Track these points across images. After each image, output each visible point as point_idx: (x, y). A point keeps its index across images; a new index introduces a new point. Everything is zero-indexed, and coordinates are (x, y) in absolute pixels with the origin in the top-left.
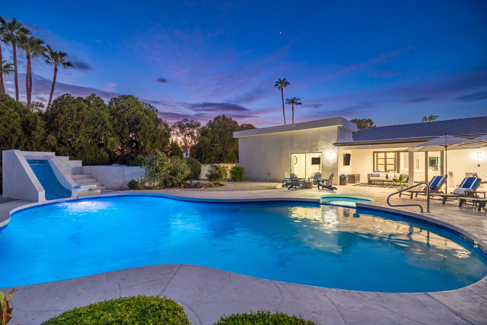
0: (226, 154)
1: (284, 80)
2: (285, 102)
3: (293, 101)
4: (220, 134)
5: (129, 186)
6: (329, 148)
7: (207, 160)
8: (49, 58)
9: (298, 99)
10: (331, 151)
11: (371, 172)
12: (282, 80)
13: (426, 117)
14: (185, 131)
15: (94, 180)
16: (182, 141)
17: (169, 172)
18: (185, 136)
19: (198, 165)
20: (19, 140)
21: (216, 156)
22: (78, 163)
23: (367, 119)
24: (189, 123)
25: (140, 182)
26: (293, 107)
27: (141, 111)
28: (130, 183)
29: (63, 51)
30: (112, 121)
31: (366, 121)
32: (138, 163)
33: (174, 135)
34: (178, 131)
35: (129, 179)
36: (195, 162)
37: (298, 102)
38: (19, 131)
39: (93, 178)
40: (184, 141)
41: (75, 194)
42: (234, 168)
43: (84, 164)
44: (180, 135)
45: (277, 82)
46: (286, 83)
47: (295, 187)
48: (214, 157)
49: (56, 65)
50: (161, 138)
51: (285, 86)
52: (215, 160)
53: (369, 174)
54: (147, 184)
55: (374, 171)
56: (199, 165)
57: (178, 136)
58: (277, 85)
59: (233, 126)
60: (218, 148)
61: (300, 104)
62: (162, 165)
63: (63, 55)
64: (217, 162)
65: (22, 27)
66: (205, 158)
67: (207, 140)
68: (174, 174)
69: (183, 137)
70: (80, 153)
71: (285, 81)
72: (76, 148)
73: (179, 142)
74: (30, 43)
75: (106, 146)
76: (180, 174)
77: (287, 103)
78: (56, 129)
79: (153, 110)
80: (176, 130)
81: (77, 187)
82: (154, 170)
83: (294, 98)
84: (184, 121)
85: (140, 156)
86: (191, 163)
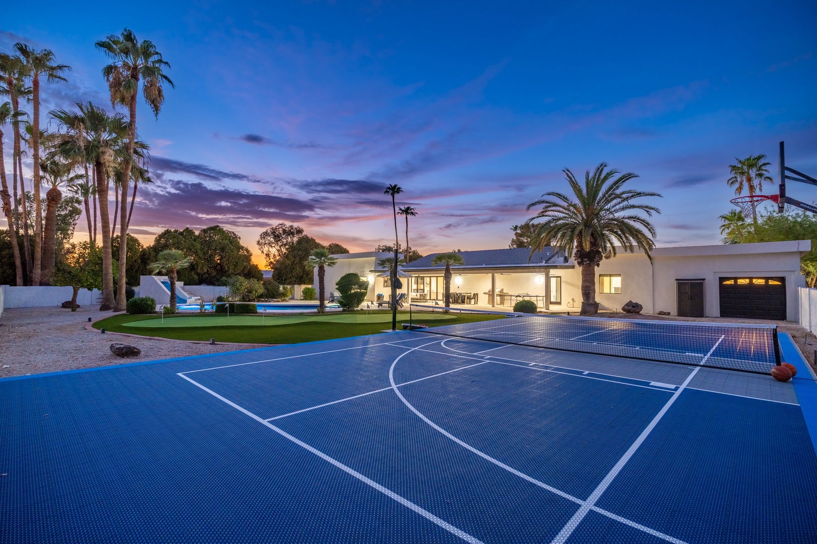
0: (307, 275)
1: (395, 186)
2: (397, 212)
3: (406, 211)
5: (218, 300)
7: (288, 281)
9: (413, 209)
10: (371, 276)
14: (280, 240)
16: (277, 253)
17: (246, 290)
21: (297, 278)
22: (181, 284)
24: (286, 229)
25: (225, 297)
26: (407, 218)
27: (226, 239)
28: (219, 298)
30: (202, 249)
32: (224, 284)
33: (266, 246)
34: (272, 239)
35: (217, 296)
40: (279, 254)
41: (189, 301)
42: (305, 289)
43: (185, 284)
44: (273, 245)
45: (388, 188)
46: (398, 189)
48: (294, 279)
49: (136, 182)
51: (397, 193)
52: (295, 281)
54: (230, 299)
56: (277, 285)
57: (271, 247)
60: (298, 270)
61: (416, 214)
62: (241, 285)
64: (298, 283)
66: (285, 280)
67: (288, 262)
68: (250, 292)
71: (397, 187)
73: (272, 255)
75: (197, 270)
76: (254, 292)
77: (399, 213)
79: (236, 237)
81: (189, 298)
82: (236, 289)
83: (408, 208)
84: (280, 226)
85: (224, 278)
86: (270, 284)
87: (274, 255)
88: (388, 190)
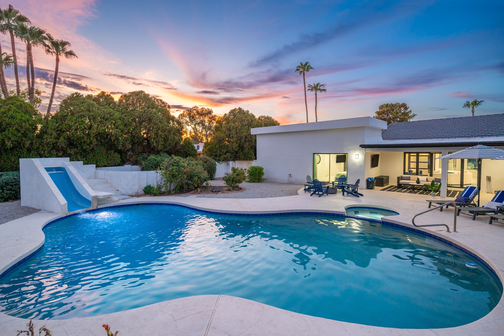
0: (242, 150)
1: (306, 64)
2: (307, 89)
3: (316, 88)
4: (236, 130)
5: (144, 192)
6: (355, 150)
8: (50, 48)
9: (322, 85)
10: (357, 152)
11: (401, 174)
12: (304, 64)
13: (469, 102)
14: (195, 120)
17: (185, 177)
18: (195, 125)
19: (213, 164)
22: (92, 168)
23: (401, 104)
24: (199, 111)
25: (156, 187)
26: (316, 94)
27: (153, 108)
28: (146, 188)
29: (65, 40)
31: (400, 105)
32: (154, 167)
34: (188, 119)
35: (144, 185)
36: (210, 161)
37: (322, 88)
40: (194, 131)
41: (94, 204)
42: (252, 168)
43: (97, 167)
45: (298, 67)
46: (308, 67)
47: (318, 193)
48: (229, 155)
49: (57, 55)
50: (174, 137)
51: (308, 71)
52: (231, 157)
53: (398, 176)
54: (163, 190)
55: (405, 173)
57: (188, 125)
58: (298, 70)
59: (250, 121)
61: (324, 90)
63: (64, 44)
64: (233, 159)
65: (19, 14)
66: (220, 156)
68: (190, 178)
69: (193, 126)
71: (308, 65)
73: (188, 132)
74: (30, 34)
75: (118, 147)
76: (196, 179)
77: (309, 89)
79: (165, 106)
80: (185, 119)
82: (171, 176)
83: (318, 85)
84: (194, 109)
86: (206, 162)
87: (191, 132)
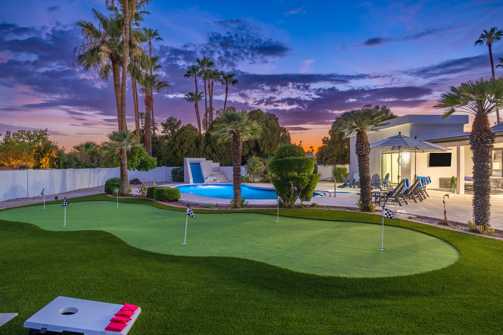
7: (328, 161)
15: (224, 175)
17: (262, 171)
20: (194, 151)
22: (217, 165)
29: (231, 73)
38: (194, 146)
39: (223, 174)
41: (206, 181)
42: (336, 169)
43: (221, 165)
46: (497, 33)
49: (227, 85)
51: (496, 39)
63: (231, 76)
65: (209, 61)
66: (326, 159)
68: (266, 172)
70: (224, 158)
72: (222, 154)
77: (499, 65)
78: (210, 143)
81: (207, 178)
88: (482, 39)
